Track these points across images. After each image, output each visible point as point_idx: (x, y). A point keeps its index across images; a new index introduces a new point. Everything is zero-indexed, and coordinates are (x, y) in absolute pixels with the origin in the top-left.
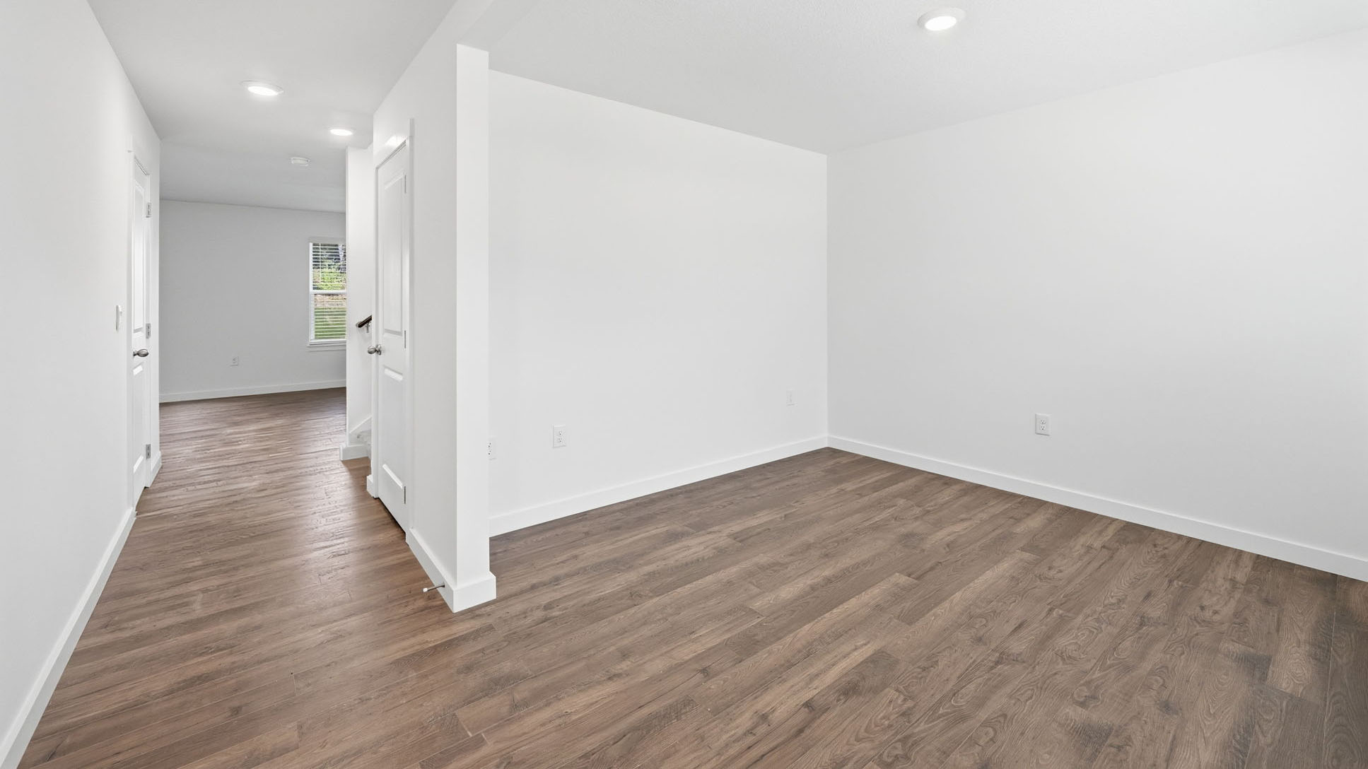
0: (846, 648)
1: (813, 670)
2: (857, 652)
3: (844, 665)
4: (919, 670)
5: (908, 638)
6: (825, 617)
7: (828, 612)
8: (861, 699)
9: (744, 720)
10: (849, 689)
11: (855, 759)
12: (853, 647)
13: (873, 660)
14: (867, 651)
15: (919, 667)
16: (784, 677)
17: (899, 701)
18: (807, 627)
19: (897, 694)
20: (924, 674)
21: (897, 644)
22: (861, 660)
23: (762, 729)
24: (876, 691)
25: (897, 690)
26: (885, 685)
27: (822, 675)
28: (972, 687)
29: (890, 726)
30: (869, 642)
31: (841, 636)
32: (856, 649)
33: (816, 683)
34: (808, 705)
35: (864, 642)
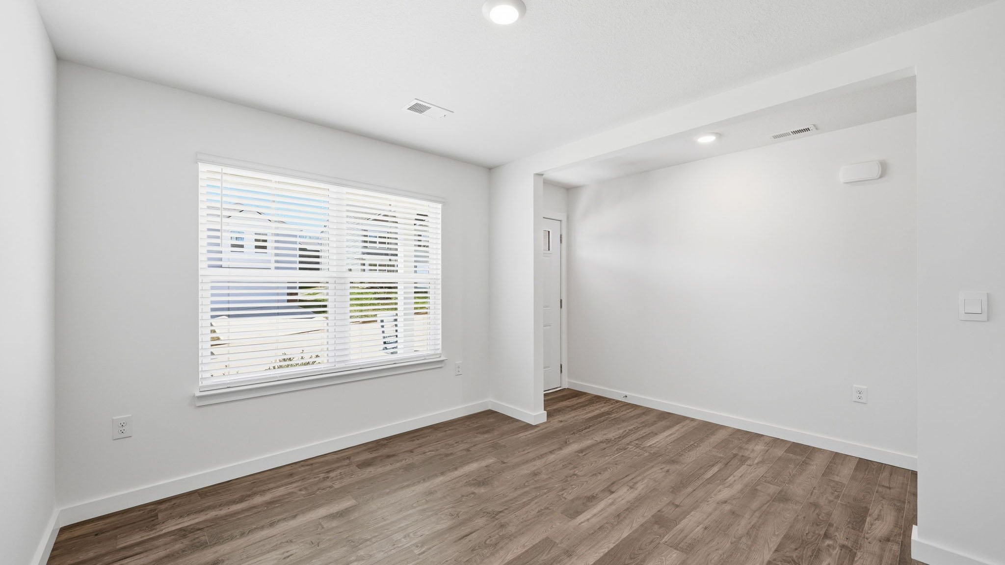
0: (594, 520)
1: (614, 507)
2: (589, 518)
3: (595, 510)
4: (550, 508)
5: (552, 527)
6: (614, 543)
7: (612, 549)
8: (585, 495)
9: (640, 487)
10: (592, 499)
11: (588, 476)
12: (590, 521)
13: (577, 513)
14: (581, 518)
15: (550, 509)
16: (629, 504)
17: (566, 494)
18: (625, 535)
19: (566, 497)
20: (548, 506)
21: (560, 523)
22: (585, 513)
23: (631, 484)
24: (577, 498)
25: (565, 499)
26: (572, 501)
27: (607, 505)
28: (524, 500)
29: (572, 485)
30: (580, 524)
31: (599, 529)
32: (588, 520)
33: (610, 501)
34: (612, 493)
35: (583, 524)
